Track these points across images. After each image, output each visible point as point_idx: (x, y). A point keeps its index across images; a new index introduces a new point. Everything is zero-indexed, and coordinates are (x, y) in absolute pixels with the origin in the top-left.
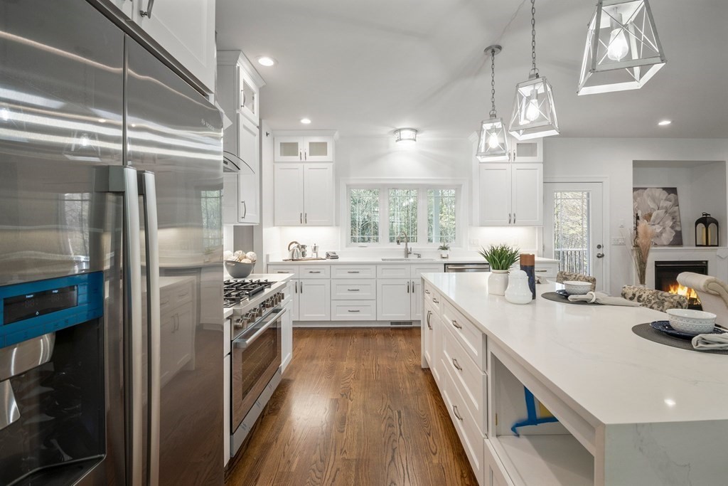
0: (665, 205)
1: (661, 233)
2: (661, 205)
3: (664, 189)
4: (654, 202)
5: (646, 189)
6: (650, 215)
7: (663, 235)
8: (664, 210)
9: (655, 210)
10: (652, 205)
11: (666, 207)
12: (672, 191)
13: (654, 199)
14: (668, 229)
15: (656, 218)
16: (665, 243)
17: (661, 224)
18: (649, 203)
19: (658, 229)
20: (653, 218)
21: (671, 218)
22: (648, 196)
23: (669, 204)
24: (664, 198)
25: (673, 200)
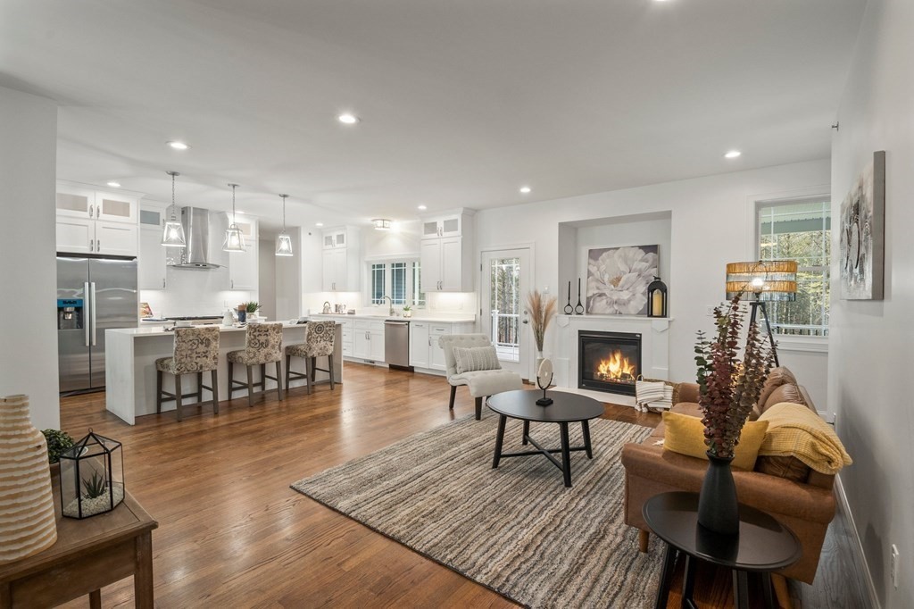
0: (638, 268)
1: (629, 300)
2: (634, 267)
3: (641, 247)
4: (626, 263)
5: (617, 249)
6: (619, 279)
7: (632, 302)
8: (637, 273)
9: (625, 273)
10: (623, 267)
11: (640, 270)
12: (653, 249)
13: (625, 260)
14: (639, 295)
15: (626, 282)
16: (633, 312)
17: (631, 289)
18: (619, 266)
19: (625, 296)
20: (621, 283)
21: (645, 282)
22: (620, 256)
23: (645, 265)
24: (640, 258)
25: (651, 261)
